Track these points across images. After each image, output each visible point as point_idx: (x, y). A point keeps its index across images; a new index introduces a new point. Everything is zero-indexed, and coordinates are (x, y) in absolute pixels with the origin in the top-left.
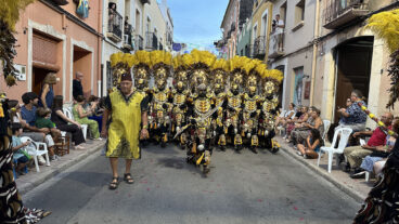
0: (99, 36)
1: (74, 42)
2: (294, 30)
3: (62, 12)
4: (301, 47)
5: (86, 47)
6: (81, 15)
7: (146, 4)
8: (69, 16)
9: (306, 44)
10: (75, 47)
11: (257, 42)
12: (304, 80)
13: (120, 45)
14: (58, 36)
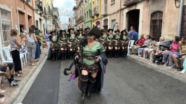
0: (33, 10)
1: (28, 13)
2: (111, 5)
4: (114, 12)
9: (116, 11)
10: (28, 15)
11: (95, 9)
12: (116, 25)
13: (39, 12)
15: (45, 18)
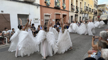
0: (68, 11)
1: (63, 14)
3: (60, 10)
5: (65, 14)
6: (64, 9)
15: (82, 14)
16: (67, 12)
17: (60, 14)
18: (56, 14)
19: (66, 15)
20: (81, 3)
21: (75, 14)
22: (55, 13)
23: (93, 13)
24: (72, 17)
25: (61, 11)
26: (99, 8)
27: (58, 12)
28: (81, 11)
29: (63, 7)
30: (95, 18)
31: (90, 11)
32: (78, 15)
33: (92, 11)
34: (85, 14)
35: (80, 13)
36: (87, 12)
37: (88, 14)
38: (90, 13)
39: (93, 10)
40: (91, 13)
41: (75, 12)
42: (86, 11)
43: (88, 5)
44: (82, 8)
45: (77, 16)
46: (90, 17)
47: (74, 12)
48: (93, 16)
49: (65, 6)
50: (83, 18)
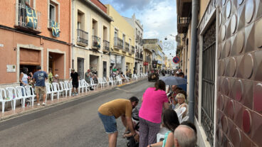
3: (40, 37)
5: (59, 52)
7: (112, 22)
8: (45, 38)
14: (37, 49)
16: (66, 47)
17: (39, 51)
18: (21, 49)
19: (62, 55)
20: (105, 28)
21: (91, 53)
22: (19, 46)
23: (134, 56)
24: (80, 61)
25: (43, 41)
26: (146, 46)
27: (32, 43)
28: (107, 48)
29: (50, 30)
30: (139, 65)
31: (127, 49)
32: (98, 57)
33: (133, 52)
34: (116, 55)
35: (104, 53)
36: (120, 52)
37: (123, 57)
38: (127, 54)
39: (133, 47)
40: (130, 54)
41: (90, 50)
42: (117, 50)
43: (124, 36)
44: (108, 40)
45: (96, 60)
46: (128, 64)
47: (87, 48)
48: (135, 61)
49: (56, 29)
50: (112, 64)
